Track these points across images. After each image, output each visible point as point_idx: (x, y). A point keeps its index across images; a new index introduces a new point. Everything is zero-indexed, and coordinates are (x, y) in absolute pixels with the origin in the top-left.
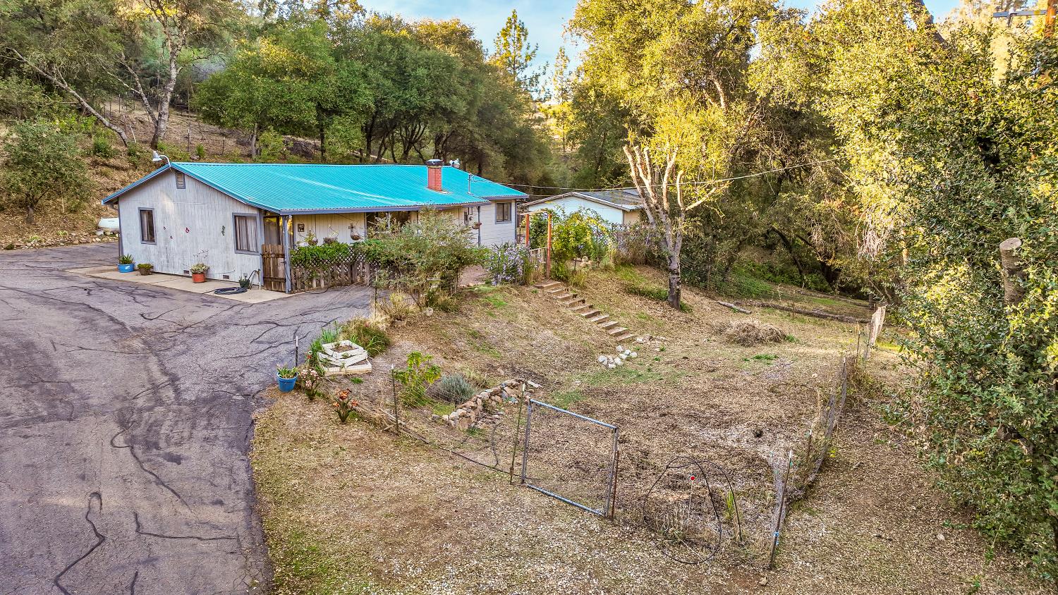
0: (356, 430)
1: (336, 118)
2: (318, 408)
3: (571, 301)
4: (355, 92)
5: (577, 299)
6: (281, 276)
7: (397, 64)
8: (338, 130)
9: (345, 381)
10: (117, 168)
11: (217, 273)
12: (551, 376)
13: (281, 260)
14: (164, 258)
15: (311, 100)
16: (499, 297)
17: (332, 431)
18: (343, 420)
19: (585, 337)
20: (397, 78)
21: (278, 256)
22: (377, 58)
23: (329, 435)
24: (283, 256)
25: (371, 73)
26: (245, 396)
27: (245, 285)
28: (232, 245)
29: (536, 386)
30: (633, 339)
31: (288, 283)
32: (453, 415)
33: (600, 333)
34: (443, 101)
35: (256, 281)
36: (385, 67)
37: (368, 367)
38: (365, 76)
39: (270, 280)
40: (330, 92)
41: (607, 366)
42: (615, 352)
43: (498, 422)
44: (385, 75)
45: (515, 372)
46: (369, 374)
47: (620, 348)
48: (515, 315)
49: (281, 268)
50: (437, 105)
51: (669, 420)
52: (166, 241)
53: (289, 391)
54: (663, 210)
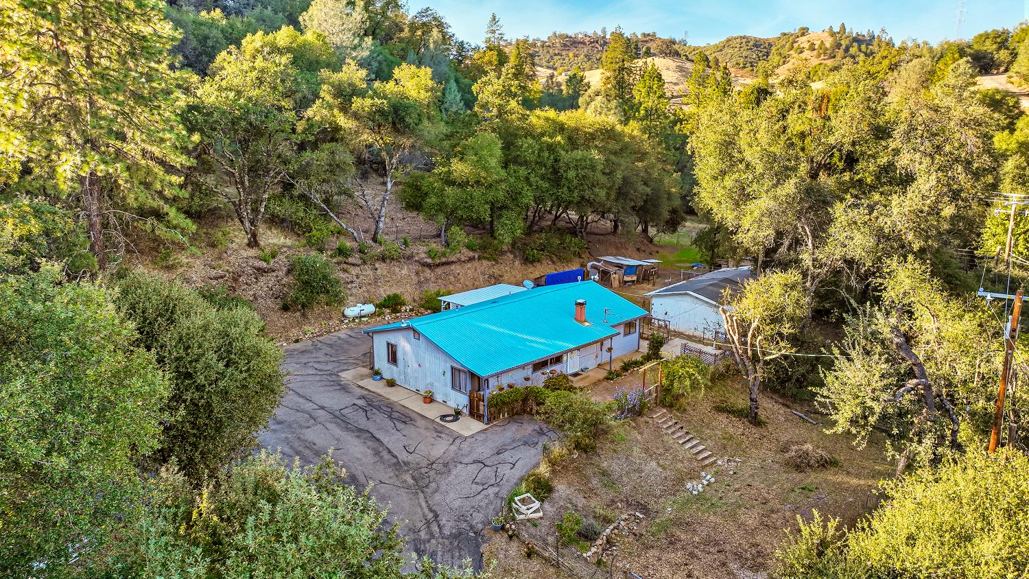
0: (535, 564)
1: (504, 212)
2: (515, 545)
3: (673, 429)
4: (520, 193)
5: (678, 427)
6: (481, 412)
7: (553, 166)
8: (506, 224)
9: (528, 524)
10: (354, 265)
11: (439, 398)
12: (652, 505)
13: (481, 403)
14: (402, 377)
15: (487, 203)
16: (621, 431)
17: (523, 564)
18: (529, 555)
19: (679, 465)
20: (552, 177)
21: (480, 400)
22: (537, 163)
23: (522, 567)
24: (483, 401)
25: (533, 179)
26: (475, 533)
27: (457, 414)
28: (449, 384)
29: (641, 516)
30: (715, 462)
31: (486, 418)
32: (589, 553)
33: (690, 460)
34: (587, 194)
35: (466, 411)
36: (543, 171)
37: (541, 514)
38: (527, 179)
39: (474, 413)
40: (501, 195)
41: (691, 493)
42: (699, 477)
43: (615, 553)
44: (543, 178)
45: (629, 505)
46: (541, 518)
47: (703, 474)
48: (630, 449)
49: (481, 408)
50: (583, 198)
51: (722, 557)
52: (405, 367)
53: (498, 531)
54: (747, 357)
